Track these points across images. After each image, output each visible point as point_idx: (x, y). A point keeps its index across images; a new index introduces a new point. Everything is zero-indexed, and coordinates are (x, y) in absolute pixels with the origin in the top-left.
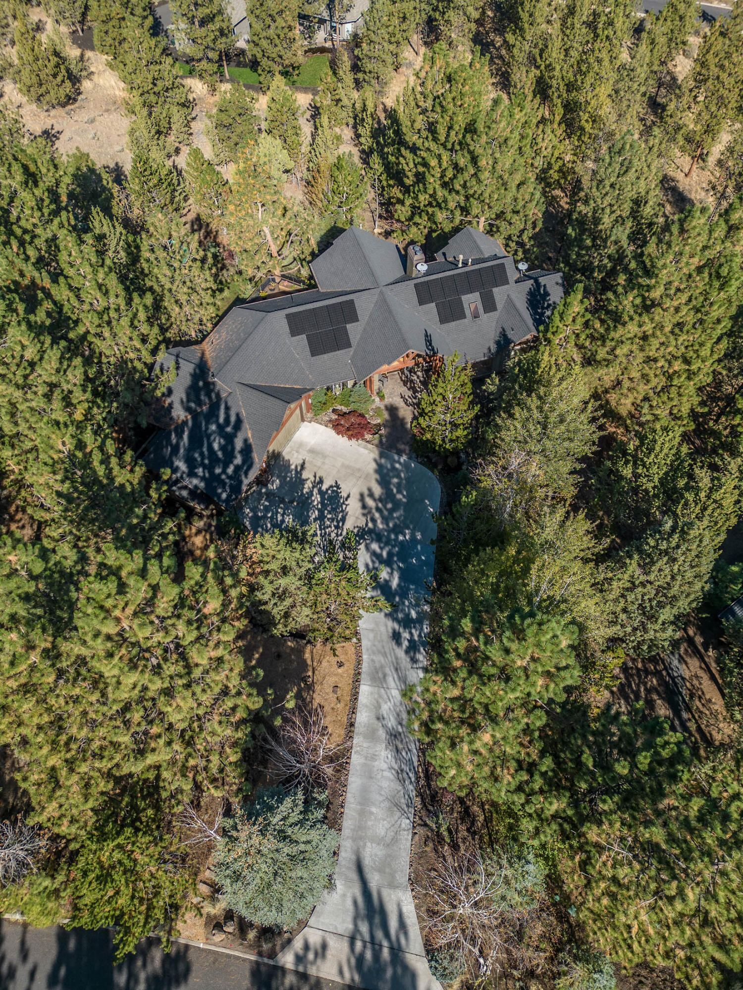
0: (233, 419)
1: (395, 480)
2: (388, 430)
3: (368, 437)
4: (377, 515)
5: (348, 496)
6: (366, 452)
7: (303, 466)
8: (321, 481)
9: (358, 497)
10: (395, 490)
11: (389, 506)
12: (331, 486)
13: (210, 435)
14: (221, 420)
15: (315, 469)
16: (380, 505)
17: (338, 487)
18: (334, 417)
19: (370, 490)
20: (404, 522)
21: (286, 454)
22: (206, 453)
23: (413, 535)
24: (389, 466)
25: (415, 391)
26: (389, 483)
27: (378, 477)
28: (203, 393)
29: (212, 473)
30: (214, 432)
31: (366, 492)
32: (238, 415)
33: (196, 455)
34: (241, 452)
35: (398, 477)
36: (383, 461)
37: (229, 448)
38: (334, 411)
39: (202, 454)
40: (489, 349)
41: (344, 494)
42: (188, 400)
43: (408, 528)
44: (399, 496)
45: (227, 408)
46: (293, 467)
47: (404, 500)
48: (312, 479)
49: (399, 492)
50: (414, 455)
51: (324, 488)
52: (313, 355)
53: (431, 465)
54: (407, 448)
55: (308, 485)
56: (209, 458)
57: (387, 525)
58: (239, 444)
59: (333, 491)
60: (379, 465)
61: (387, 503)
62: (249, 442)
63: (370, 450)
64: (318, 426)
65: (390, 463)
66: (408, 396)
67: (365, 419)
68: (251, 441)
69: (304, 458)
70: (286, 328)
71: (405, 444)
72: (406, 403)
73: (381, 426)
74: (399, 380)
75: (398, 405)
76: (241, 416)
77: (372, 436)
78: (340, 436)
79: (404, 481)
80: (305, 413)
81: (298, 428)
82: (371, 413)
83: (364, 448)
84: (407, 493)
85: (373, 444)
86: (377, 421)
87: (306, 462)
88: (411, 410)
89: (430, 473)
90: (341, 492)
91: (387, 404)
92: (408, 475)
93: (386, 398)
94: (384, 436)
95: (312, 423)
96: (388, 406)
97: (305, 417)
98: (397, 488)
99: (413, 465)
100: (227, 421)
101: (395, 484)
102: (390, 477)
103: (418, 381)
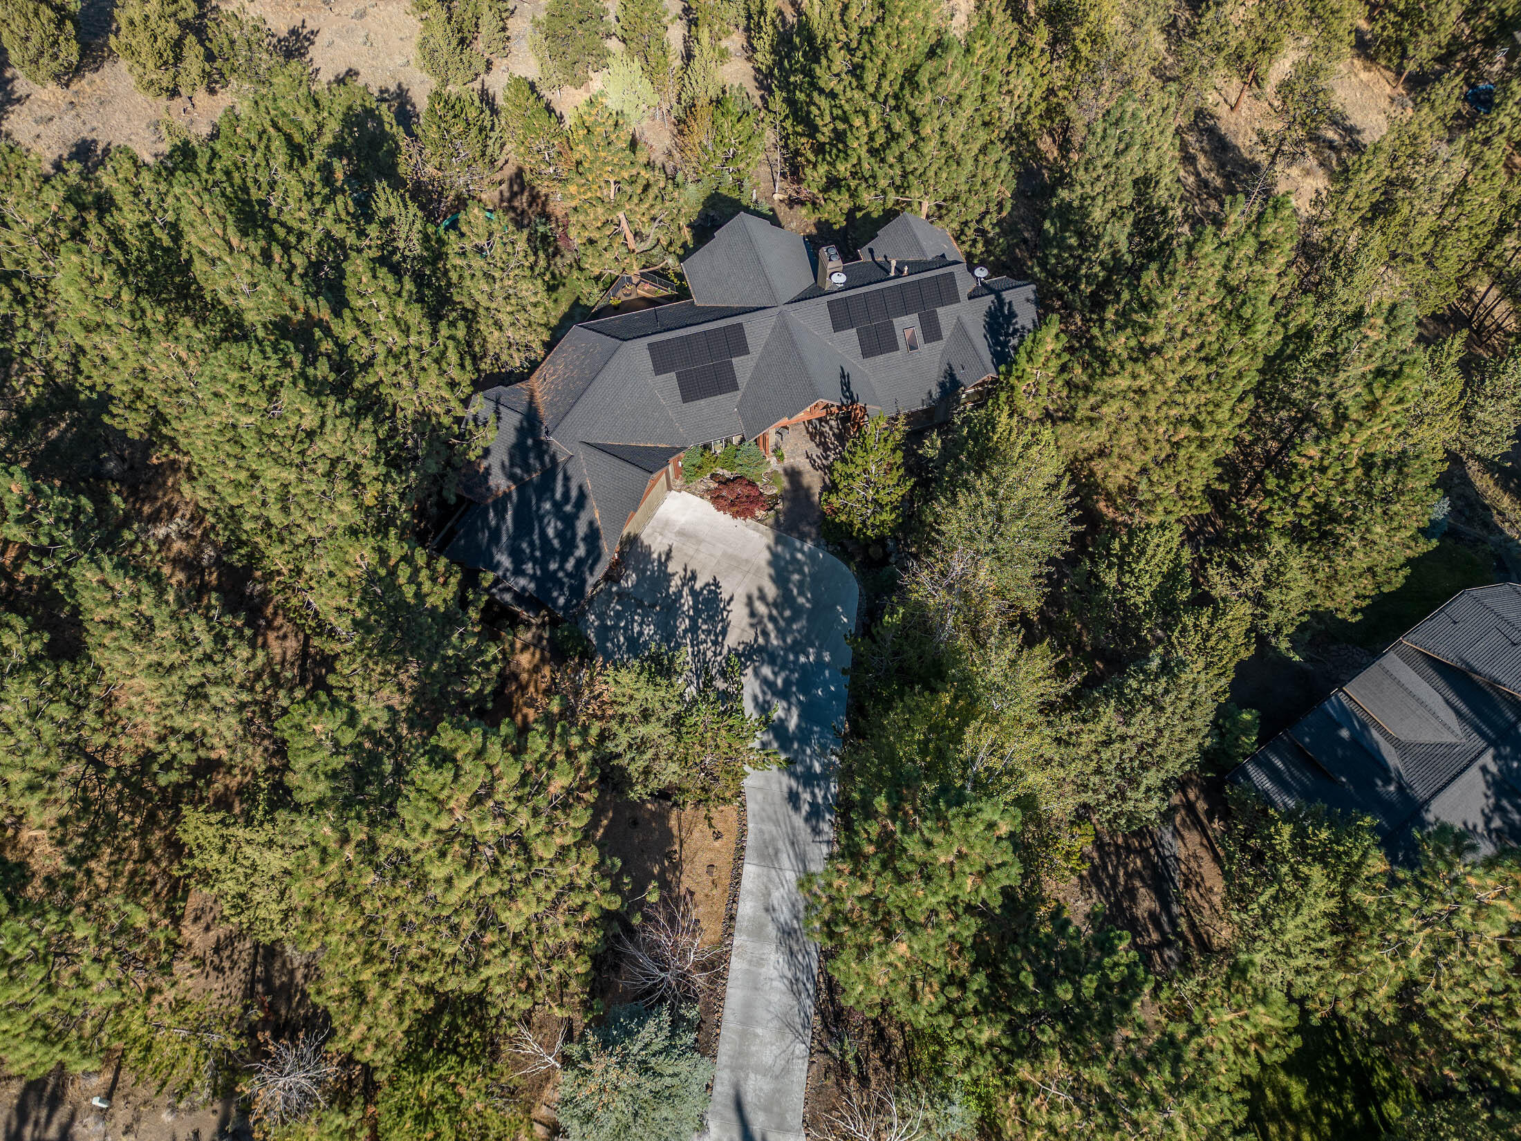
0: (574, 493)
1: (796, 577)
2: (787, 504)
3: (760, 513)
4: (770, 626)
5: (731, 599)
6: (757, 535)
8: (694, 577)
9: (745, 600)
10: (795, 592)
11: (787, 613)
12: (708, 584)
13: (543, 516)
14: (558, 496)
15: (686, 559)
16: (775, 612)
17: (717, 585)
18: (713, 485)
19: (760, 590)
20: (807, 636)
21: (646, 538)
22: (537, 542)
23: (819, 656)
24: (788, 556)
25: (826, 449)
26: (788, 580)
27: (772, 571)
28: (532, 455)
29: (545, 569)
30: (548, 512)
31: (756, 594)
32: (580, 488)
33: (524, 545)
34: (584, 539)
35: (801, 572)
37: (569, 534)
38: (713, 476)
39: (532, 544)
40: (930, 393)
41: (725, 596)
42: (512, 465)
43: (813, 646)
44: (801, 600)
45: (567, 479)
46: (655, 556)
47: (808, 605)
48: (682, 573)
49: (801, 593)
50: (823, 542)
51: (698, 586)
52: (685, 400)
53: (846, 556)
54: (814, 531)
55: (676, 582)
56: (542, 549)
57: (784, 641)
58: (582, 528)
59: (710, 592)
60: (775, 555)
61: (784, 609)
62: (595, 525)
63: (763, 533)
64: (690, 497)
65: (790, 552)
66: (817, 456)
67: (756, 490)
68: (600, 523)
69: (670, 542)
70: (650, 364)
71: (810, 524)
72: (813, 466)
73: (778, 498)
74: (805, 432)
75: (802, 469)
76: (585, 490)
77: (765, 512)
78: (721, 512)
79: (809, 579)
80: (672, 479)
81: (663, 502)
82: (765, 480)
83: (754, 530)
84: (812, 595)
85: (767, 525)
86: (772, 491)
87: (673, 549)
88: (820, 476)
89: (845, 568)
90: (720, 593)
91: (785, 466)
92: (814, 569)
93: (786, 459)
94: (782, 512)
95: (683, 493)
96: (788, 471)
97: (672, 485)
98: (798, 587)
99: (821, 555)
100: (566, 497)
101: (796, 582)
102: (789, 572)
103: (831, 433)
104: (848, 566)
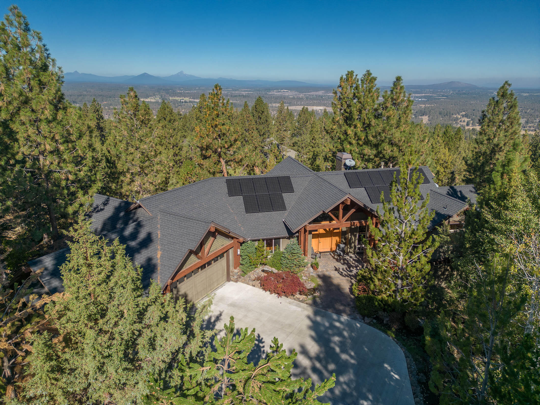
0: (142, 235)
1: (336, 339)
2: (322, 293)
3: (300, 297)
4: (314, 376)
6: (299, 309)
7: (218, 318)
10: (338, 350)
11: (332, 367)
14: (127, 233)
16: (318, 365)
17: (260, 341)
18: (263, 274)
19: (302, 347)
20: (357, 389)
24: (327, 324)
25: (349, 266)
26: (329, 341)
27: (313, 333)
28: (120, 222)
31: (298, 349)
32: (150, 234)
35: (340, 334)
36: (318, 319)
38: (263, 271)
41: (268, 349)
44: (344, 357)
45: (139, 225)
46: (206, 318)
47: (353, 361)
49: (344, 351)
50: (358, 316)
52: (248, 211)
53: (382, 326)
54: (348, 309)
60: (314, 322)
61: (327, 363)
62: (154, 262)
63: (304, 308)
64: (244, 285)
65: (328, 322)
66: (343, 270)
67: (298, 278)
68: (159, 261)
69: (222, 311)
70: (225, 189)
71: (345, 305)
72: (341, 274)
73: (314, 290)
74: (332, 258)
75: (332, 275)
76: (154, 236)
77: (305, 296)
78: (268, 293)
79: (349, 341)
80: (231, 268)
81: (222, 286)
82: (304, 278)
83: (296, 306)
84: (355, 353)
85: (307, 304)
86: (310, 285)
87: (223, 314)
88: (347, 280)
89: (383, 335)
90: (263, 347)
91: (320, 273)
92: (353, 334)
93: (320, 269)
94: (319, 297)
95: (239, 283)
96: (322, 276)
97: (231, 274)
98: (340, 347)
99: (358, 325)
100: (134, 236)
101: (337, 343)
102: (329, 334)
103: (351, 259)
104: (387, 334)
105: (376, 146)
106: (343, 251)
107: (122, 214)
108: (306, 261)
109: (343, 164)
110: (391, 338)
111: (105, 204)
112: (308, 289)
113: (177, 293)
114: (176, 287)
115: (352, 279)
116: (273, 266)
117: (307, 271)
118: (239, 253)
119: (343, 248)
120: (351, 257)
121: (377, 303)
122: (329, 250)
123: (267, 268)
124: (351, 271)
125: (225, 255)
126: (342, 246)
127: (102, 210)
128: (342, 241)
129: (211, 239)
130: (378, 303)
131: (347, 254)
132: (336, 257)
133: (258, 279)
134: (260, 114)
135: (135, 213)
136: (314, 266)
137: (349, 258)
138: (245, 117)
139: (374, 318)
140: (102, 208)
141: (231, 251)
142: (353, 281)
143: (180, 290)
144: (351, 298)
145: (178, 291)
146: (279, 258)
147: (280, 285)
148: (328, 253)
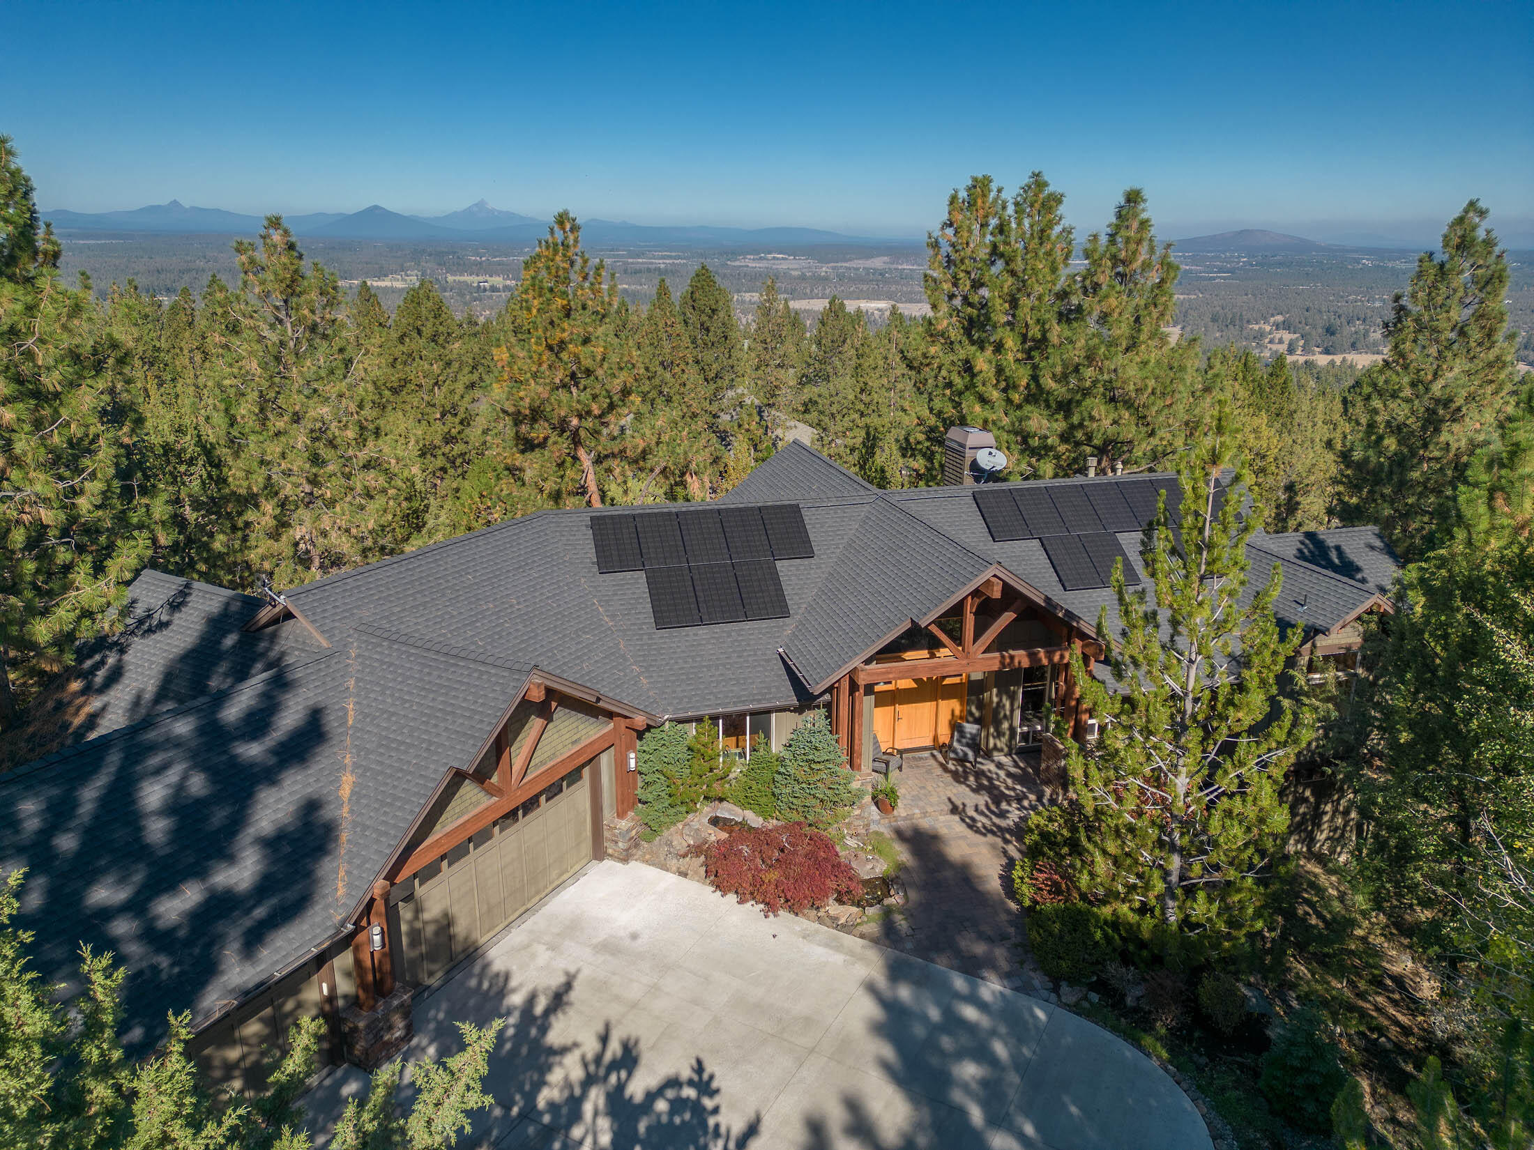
0: (290, 718)
1: (969, 1070)
2: (913, 895)
3: (839, 911)
5: (752, 1131)
6: (838, 958)
7: (559, 1000)
8: (629, 1059)
9: (797, 1136)
10: (976, 1115)
12: (673, 1083)
13: (152, 748)
14: (233, 712)
15: (612, 1013)
17: (705, 1086)
18: (716, 835)
19: (853, 1105)
21: (499, 956)
22: (86, 810)
24: (934, 1014)
25: (998, 797)
26: (945, 1079)
27: (887, 1051)
29: (68, 893)
30: (174, 743)
31: (836, 1116)
32: (317, 713)
34: (272, 844)
35: (982, 1054)
36: (904, 993)
37: (219, 816)
38: (715, 821)
39: (59, 814)
41: (731, 1120)
45: (281, 683)
46: (516, 999)
48: (591, 1046)
49: (997, 1118)
50: (1038, 979)
51: (637, 1087)
52: (662, 621)
53: (1123, 1018)
54: (1000, 953)
55: (569, 1070)
56: (90, 834)
58: (273, 811)
59: (678, 1105)
60: (890, 1006)
62: (327, 813)
63: (851, 953)
64: (651, 872)
65: (938, 1003)
66: (976, 810)
67: (829, 846)
68: (345, 811)
69: (572, 969)
70: (589, 551)
71: (990, 940)
72: (970, 827)
73: (886, 883)
74: (939, 771)
75: (943, 831)
76: (331, 722)
77: (855, 909)
78: (732, 898)
79: (1014, 1078)
80: (608, 814)
81: (576, 876)
82: (851, 842)
83: (827, 945)
84: (1038, 1128)
85: (862, 936)
86: (873, 867)
87: (576, 984)
88: (993, 846)
89: (1128, 1052)
90: (716, 1110)
91: (901, 824)
92: (1026, 1051)
93: (901, 811)
94: (903, 911)
95: (633, 864)
96: (909, 833)
97: (606, 834)
98: (985, 1105)
99: (1041, 1014)
100: (257, 722)
101: (974, 1086)
102: (943, 1054)
103: (1002, 773)
104: (1140, 1047)
105: (1065, 407)
106: (975, 745)
107: (230, 640)
108: (855, 785)
109: (968, 463)
110: (1155, 1062)
111: (176, 605)
112: (866, 883)
113: (416, 918)
114: (409, 898)
115: (1007, 842)
116: (746, 803)
117: (859, 817)
118: (632, 764)
119: (974, 737)
120: (1000, 765)
121: (1098, 935)
122: (928, 742)
123: (728, 811)
124: (1003, 815)
125: (586, 772)
126: (971, 728)
127: (163, 625)
128: (971, 714)
129: (536, 723)
130: (1105, 935)
131: (988, 755)
132: (951, 766)
133: (696, 850)
134: (704, 318)
135: (274, 637)
136: (884, 800)
137: (992, 767)
138: (661, 325)
139: (1093, 987)
140: (165, 618)
141: (606, 760)
142: (1012, 850)
143: (427, 905)
144: (1008, 912)
145: (418, 910)
146: (767, 775)
147: (774, 876)
148: (926, 754)
